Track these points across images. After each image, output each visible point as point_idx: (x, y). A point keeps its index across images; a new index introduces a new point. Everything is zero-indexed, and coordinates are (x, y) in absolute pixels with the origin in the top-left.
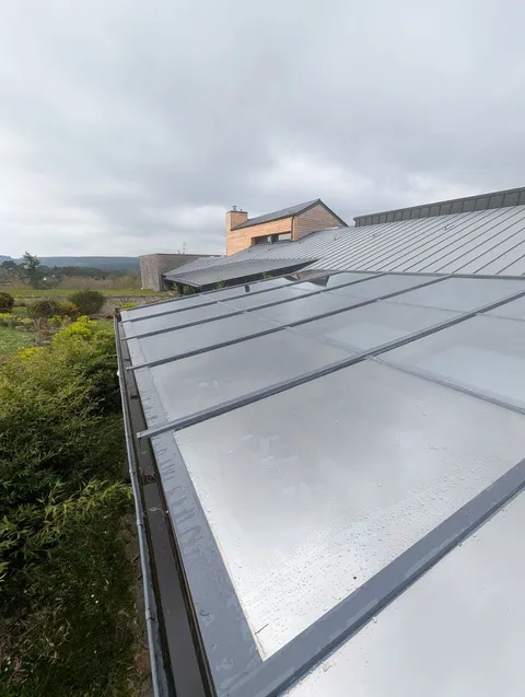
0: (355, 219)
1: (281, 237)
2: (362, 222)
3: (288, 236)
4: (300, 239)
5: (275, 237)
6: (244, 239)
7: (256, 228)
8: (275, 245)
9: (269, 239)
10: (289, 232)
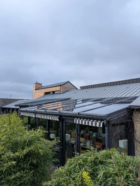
0: (80, 87)
1: (56, 92)
2: (82, 88)
3: (59, 92)
4: (63, 93)
5: (54, 92)
6: (41, 93)
7: (46, 89)
8: (54, 95)
9: (51, 93)
10: (59, 91)
